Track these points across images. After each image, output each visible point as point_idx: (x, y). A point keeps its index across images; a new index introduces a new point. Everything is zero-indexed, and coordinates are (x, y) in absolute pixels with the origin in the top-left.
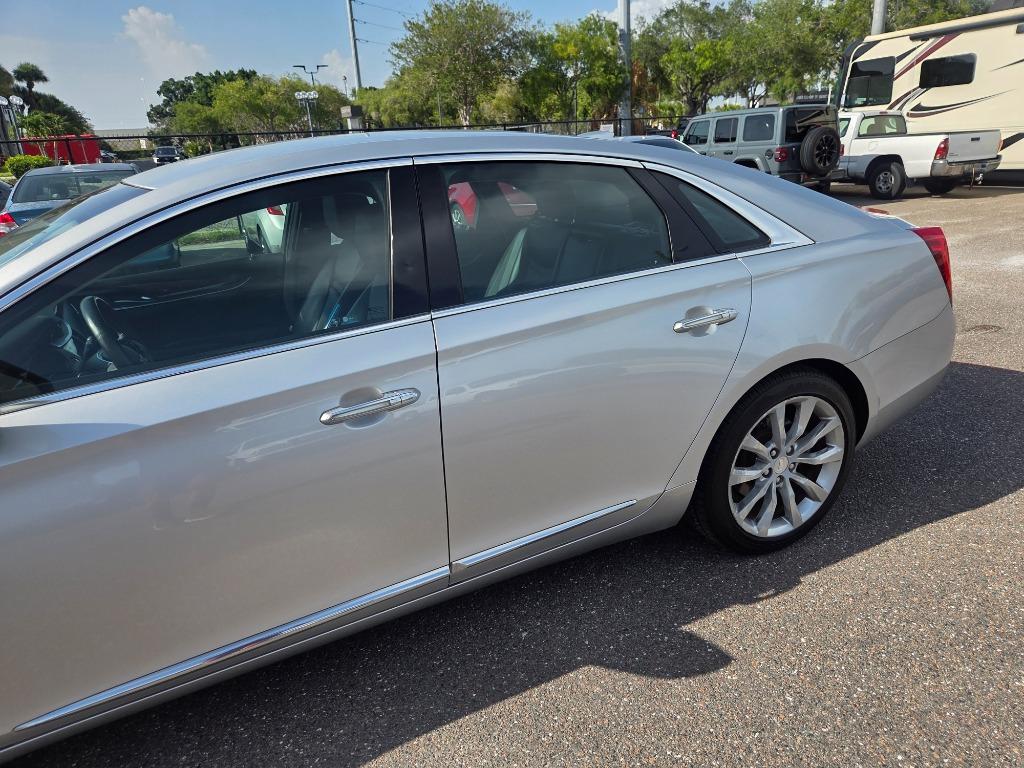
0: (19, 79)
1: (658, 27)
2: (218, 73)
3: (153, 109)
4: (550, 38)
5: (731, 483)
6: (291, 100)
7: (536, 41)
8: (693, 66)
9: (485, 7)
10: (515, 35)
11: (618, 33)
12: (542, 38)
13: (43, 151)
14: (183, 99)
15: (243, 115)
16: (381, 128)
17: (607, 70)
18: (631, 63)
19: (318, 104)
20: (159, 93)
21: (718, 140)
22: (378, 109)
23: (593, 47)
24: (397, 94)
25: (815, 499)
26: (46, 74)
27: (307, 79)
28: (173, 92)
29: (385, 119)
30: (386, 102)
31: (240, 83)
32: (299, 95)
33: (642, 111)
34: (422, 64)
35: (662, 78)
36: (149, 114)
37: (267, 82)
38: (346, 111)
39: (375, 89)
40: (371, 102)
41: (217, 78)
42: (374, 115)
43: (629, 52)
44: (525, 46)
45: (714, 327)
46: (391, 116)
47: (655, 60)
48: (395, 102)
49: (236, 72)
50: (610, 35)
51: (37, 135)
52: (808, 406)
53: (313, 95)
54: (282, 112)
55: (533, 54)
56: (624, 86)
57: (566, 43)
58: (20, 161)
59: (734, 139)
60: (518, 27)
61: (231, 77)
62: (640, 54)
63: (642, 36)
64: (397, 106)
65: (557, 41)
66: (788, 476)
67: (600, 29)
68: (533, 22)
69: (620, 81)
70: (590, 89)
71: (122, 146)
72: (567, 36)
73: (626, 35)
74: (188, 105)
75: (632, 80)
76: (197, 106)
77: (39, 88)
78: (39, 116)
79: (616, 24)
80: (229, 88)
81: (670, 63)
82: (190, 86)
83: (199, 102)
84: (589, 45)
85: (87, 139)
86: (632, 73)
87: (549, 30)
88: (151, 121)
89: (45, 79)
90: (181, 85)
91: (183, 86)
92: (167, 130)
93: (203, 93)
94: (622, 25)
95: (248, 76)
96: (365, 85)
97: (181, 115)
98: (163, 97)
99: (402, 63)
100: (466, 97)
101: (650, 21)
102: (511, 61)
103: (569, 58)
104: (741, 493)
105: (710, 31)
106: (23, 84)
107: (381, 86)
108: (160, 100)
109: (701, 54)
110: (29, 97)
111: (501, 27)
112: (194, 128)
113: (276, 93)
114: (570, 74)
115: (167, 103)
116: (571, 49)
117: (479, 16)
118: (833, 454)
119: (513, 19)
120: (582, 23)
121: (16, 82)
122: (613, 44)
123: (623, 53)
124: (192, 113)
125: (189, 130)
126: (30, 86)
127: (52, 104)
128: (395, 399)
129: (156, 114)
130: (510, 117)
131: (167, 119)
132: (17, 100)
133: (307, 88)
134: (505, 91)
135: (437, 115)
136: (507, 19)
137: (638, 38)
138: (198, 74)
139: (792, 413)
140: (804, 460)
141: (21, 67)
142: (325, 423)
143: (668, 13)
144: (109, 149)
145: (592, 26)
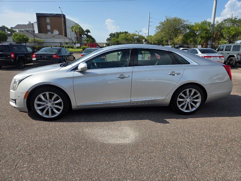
0: (86, 32)
1: (222, 23)
2: (120, 32)
3: (108, 39)
4: (193, 26)
5: (178, 100)
6: (133, 38)
7: (189, 26)
8: (230, 33)
9: (178, 19)
10: (184, 25)
11: (211, 25)
12: (191, 26)
13: (87, 45)
14: (113, 37)
15: (124, 40)
16: (151, 44)
17: (206, 33)
18: (213, 32)
19: (138, 39)
20: (109, 36)
21: (226, 50)
22: (151, 40)
23: (203, 28)
24: (156, 37)
25: (195, 108)
26: (90, 31)
27: (137, 34)
28: (112, 35)
29: (152, 42)
30: (153, 39)
31: (124, 34)
32: (135, 37)
33: (215, 43)
34: (162, 31)
35: (222, 35)
36: (107, 40)
37: (129, 34)
38: (144, 40)
39: (151, 36)
40: (150, 39)
41: (120, 33)
42: (150, 41)
43: (213, 29)
44: (186, 27)
45: (176, 75)
46: (154, 42)
47: (220, 31)
48: (155, 39)
49: (124, 32)
50: (209, 25)
51: (87, 42)
52: (194, 91)
53: (138, 37)
54: (131, 40)
55: (188, 29)
56: (211, 37)
57: (196, 27)
58: (83, 47)
59: (230, 50)
60: (185, 23)
61: (123, 33)
62: (216, 30)
63: (217, 25)
64: (155, 40)
65: (195, 26)
66: (190, 102)
67: (206, 24)
68: (189, 22)
69: (210, 36)
70: (201, 37)
71: (101, 45)
72: (197, 25)
73: (213, 25)
74: (114, 38)
75: (213, 36)
76: (115, 38)
77: (89, 34)
78: (88, 39)
79: (211, 23)
80: (122, 35)
81: (224, 32)
82: (115, 34)
83: (116, 38)
84: (202, 27)
85: (95, 44)
86: (213, 34)
87: (193, 24)
88: (107, 41)
89: (90, 32)
90: (113, 34)
91: (114, 34)
92: (109, 43)
93: (117, 36)
94: (212, 23)
95: (126, 33)
96: (150, 35)
97: (112, 40)
98: (110, 36)
99: (157, 31)
100: (170, 38)
101: (220, 22)
102: (182, 30)
103: (197, 30)
104: (180, 103)
105: (236, 25)
106: (86, 33)
107: (153, 35)
108: (109, 37)
109: (232, 30)
110: (87, 35)
111: (181, 23)
112: (114, 43)
113: (130, 36)
114: (197, 34)
115: (110, 38)
116: (198, 28)
117: (176, 21)
118: (199, 100)
119: (184, 22)
120: (202, 22)
121: (85, 33)
122: (209, 27)
123: (212, 29)
124: (114, 40)
125: (113, 43)
126: (87, 33)
127: (90, 37)
128: (126, 76)
129: (108, 40)
130: (181, 43)
131: (110, 41)
132: (85, 36)
133: (137, 36)
134: (180, 37)
135: (164, 42)
136: (183, 22)
137: (216, 26)
138: (117, 32)
139: (190, 91)
140: (193, 100)
141: (87, 30)
142: (118, 77)
143: (225, 20)
144: (98, 46)
145: (205, 23)
